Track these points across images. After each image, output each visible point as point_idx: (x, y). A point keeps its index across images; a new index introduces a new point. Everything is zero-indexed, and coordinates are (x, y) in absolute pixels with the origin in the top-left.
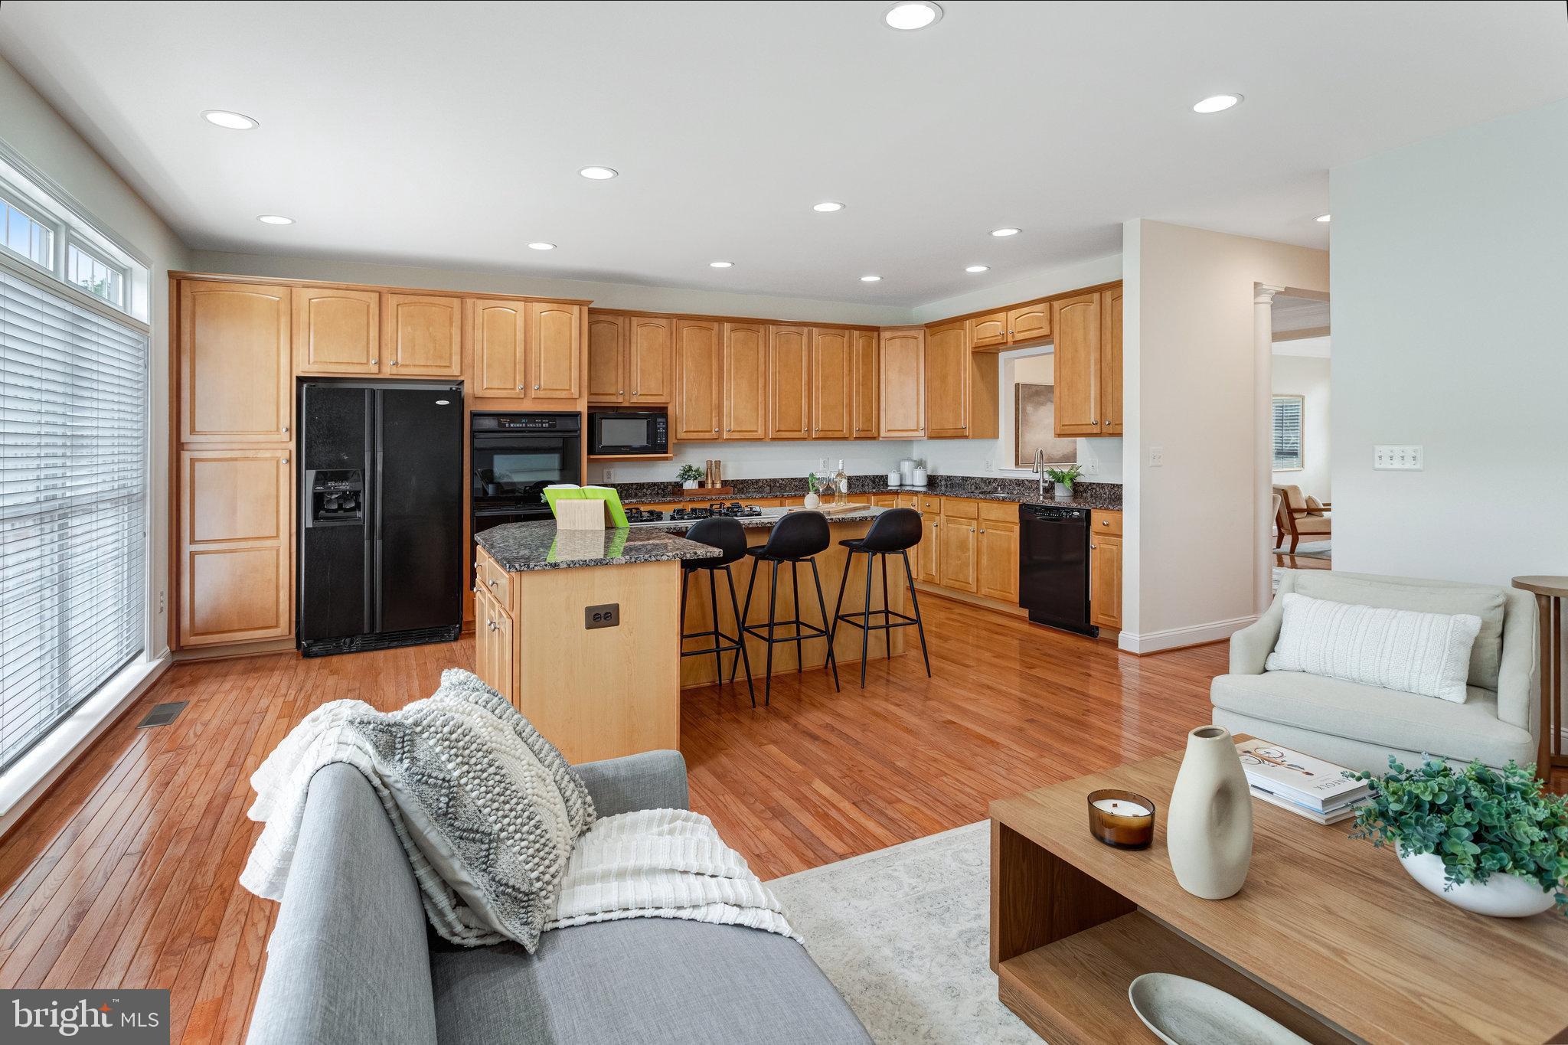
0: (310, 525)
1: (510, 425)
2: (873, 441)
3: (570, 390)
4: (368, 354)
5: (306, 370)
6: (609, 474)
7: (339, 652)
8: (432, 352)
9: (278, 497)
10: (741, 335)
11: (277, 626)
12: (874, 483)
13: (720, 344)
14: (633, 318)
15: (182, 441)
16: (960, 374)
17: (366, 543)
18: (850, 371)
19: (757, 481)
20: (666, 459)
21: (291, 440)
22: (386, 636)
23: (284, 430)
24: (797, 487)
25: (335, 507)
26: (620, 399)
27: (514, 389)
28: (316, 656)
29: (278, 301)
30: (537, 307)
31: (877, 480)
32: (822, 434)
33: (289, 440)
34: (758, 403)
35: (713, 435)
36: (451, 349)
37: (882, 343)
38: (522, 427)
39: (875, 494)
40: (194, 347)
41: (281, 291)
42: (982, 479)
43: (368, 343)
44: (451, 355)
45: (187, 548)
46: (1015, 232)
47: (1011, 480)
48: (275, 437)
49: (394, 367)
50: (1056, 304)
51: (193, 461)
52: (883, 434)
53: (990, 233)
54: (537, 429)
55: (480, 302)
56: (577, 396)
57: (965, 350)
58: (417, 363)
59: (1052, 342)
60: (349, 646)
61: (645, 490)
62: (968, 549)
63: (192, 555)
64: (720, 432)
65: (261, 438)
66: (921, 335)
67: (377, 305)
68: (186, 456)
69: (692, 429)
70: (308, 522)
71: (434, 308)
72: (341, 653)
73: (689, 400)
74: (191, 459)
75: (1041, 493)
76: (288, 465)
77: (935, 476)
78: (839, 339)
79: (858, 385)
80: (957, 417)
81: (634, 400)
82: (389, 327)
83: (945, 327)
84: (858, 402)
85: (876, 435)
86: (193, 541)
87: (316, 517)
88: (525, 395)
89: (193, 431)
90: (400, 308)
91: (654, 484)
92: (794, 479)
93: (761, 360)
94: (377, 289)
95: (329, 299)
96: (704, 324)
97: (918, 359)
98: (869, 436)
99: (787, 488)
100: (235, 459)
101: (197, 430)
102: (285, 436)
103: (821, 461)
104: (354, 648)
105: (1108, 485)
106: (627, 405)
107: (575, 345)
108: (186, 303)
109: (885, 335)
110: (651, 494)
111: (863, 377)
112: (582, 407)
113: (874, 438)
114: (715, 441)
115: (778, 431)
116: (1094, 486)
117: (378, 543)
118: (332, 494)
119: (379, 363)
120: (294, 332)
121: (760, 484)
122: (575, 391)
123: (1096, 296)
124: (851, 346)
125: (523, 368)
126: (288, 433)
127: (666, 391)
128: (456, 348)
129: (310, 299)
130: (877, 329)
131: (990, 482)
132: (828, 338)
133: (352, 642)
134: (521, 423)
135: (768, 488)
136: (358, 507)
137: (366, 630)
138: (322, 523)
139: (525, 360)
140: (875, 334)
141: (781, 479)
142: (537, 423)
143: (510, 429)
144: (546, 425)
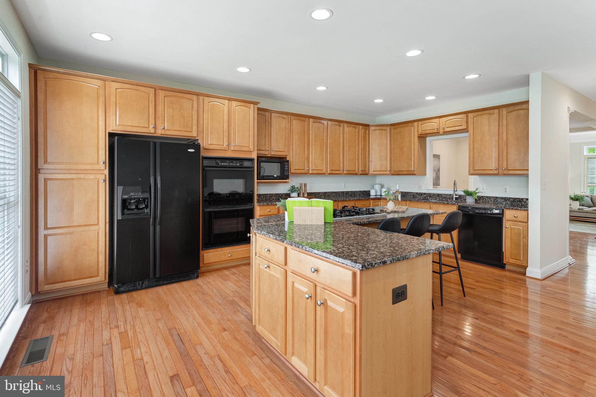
0: (120, 218)
1: (221, 164)
2: (367, 176)
3: (249, 147)
4: (149, 122)
5: (115, 129)
7: (136, 289)
8: (182, 123)
9: (98, 201)
10: (317, 124)
11: (98, 276)
12: (365, 194)
13: (309, 129)
14: (272, 113)
15: (39, 168)
16: (411, 146)
17: (151, 228)
18: (359, 144)
19: (319, 193)
20: (286, 182)
21: (105, 169)
22: (161, 279)
23: (102, 163)
24: (334, 195)
25: (134, 207)
26: (267, 153)
27: (223, 145)
28: (123, 292)
29: (98, 88)
30: (234, 103)
32: (348, 172)
33: (104, 169)
34: (323, 157)
35: (305, 171)
36: (192, 123)
37: (371, 132)
38: (227, 165)
39: (364, 199)
40: (46, 111)
41: (99, 83)
42: (417, 193)
43: (149, 116)
44: (192, 125)
45: (42, 232)
46: (477, 76)
47: (434, 194)
48: (96, 167)
49: (163, 130)
50: (470, 115)
51: (46, 180)
52: (370, 173)
53: (464, 77)
54: (234, 166)
55: (206, 98)
56: (252, 150)
57: (414, 136)
58: (175, 129)
59: (468, 132)
60: (142, 286)
61: (273, 197)
63: (46, 237)
64: (308, 170)
65: (88, 167)
66: (388, 129)
67: (154, 96)
68: (41, 177)
69: (297, 168)
70: (118, 215)
71: (183, 100)
72: (136, 290)
73: (296, 154)
74: (45, 179)
75: (454, 200)
76: (104, 183)
78: (355, 129)
79: (361, 150)
80: (410, 165)
81: (273, 153)
82: (160, 108)
83: (403, 125)
84: (361, 158)
85: (368, 173)
86: (46, 228)
87: (123, 214)
88: (228, 149)
89: (46, 162)
90: (166, 98)
91: (277, 194)
92: (333, 192)
93: (325, 137)
94: (154, 87)
95: (127, 90)
96: (302, 118)
97: (387, 140)
98: (365, 173)
99: (331, 196)
100: (73, 179)
101: (48, 161)
102: (102, 167)
103: (343, 184)
104: (144, 286)
105: (493, 197)
106: (269, 156)
107: (252, 124)
108: (41, 84)
109: (372, 128)
110: (275, 199)
111: (363, 147)
112: (254, 156)
113: (367, 174)
114: (306, 174)
115: (331, 171)
116: (485, 198)
117: (158, 228)
118: (131, 199)
119: (155, 128)
120: (107, 107)
122: (251, 147)
123: (496, 111)
124: (359, 133)
125: (227, 135)
126: (104, 165)
127: (287, 150)
128: (195, 122)
129: (116, 89)
132: (351, 128)
133: (143, 283)
134: (226, 163)
135: (324, 196)
136: (147, 207)
137: (151, 275)
138: (126, 217)
139: (228, 130)
140: (368, 127)
141: (328, 192)
142: (234, 163)
143: (221, 166)
144: (238, 164)
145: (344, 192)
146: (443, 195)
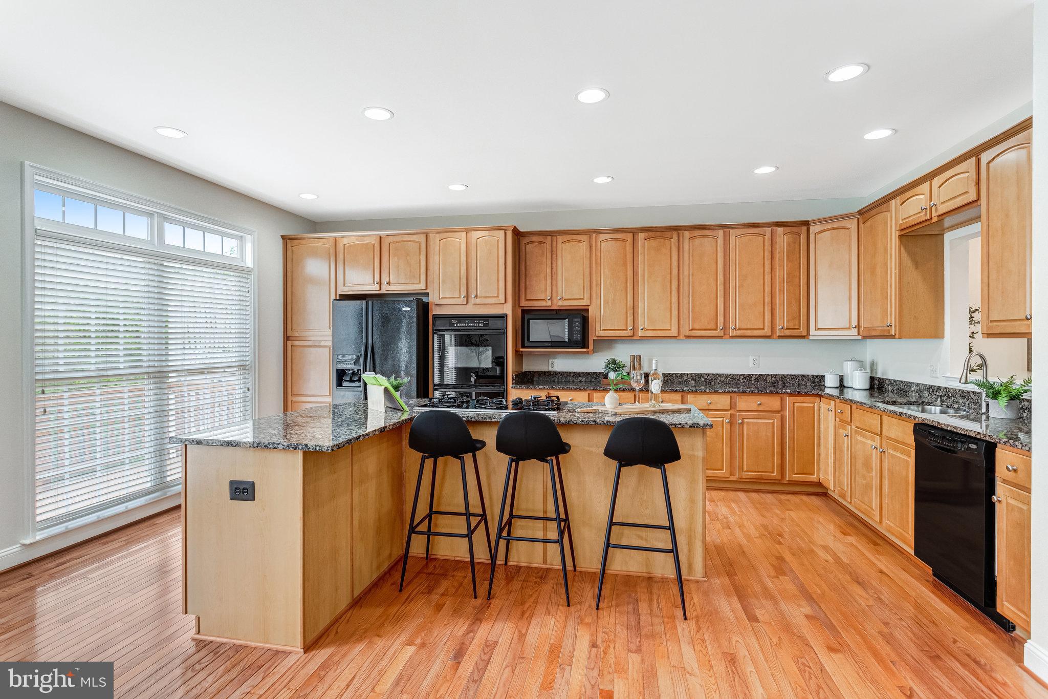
1: (457, 325)
2: (802, 340)
3: (498, 297)
4: (374, 277)
5: (343, 290)
6: (553, 364)
8: (408, 274)
10: (654, 243)
12: (813, 382)
13: (635, 253)
14: (558, 237)
15: (288, 335)
19: (682, 375)
20: (587, 353)
24: (723, 382)
26: (548, 304)
27: (460, 298)
29: (329, 248)
30: (476, 235)
31: (817, 380)
34: (671, 303)
35: (630, 333)
36: (420, 272)
37: (812, 237)
38: (465, 326)
39: (790, 395)
41: (331, 242)
42: (925, 385)
43: (374, 270)
44: (421, 275)
45: (290, 398)
47: (955, 390)
49: (388, 285)
52: (812, 332)
54: (477, 328)
55: (438, 236)
56: (503, 302)
57: (892, 234)
58: (401, 282)
61: (580, 378)
62: (872, 469)
64: (635, 330)
65: (322, 333)
66: (853, 224)
67: (379, 245)
68: (289, 344)
69: (609, 328)
71: (409, 243)
73: (606, 302)
74: (291, 346)
77: (883, 379)
78: (760, 237)
79: (781, 282)
80: (884, 313)
81: (560, 303)
82: (385, 259)
83: (875, 211)
84: (782, 300)
85: (807, 334)
86: (293, 395)
87: (338, 385)
88: (467, 302)
89: (293, 329)
90: (391, 245)
91: (588, 374)
92: (720, 375)
93: (675, 264)
95: (353, 243)
96: (620, 236)
97: (850, 250)
98: (797, 334)
99: (713, 383)
100: (310, 346)
103: (751, 359)
106: (554, 308)
109: (814, 229)
110: (585, 381)
111: (787, 274)
112: (507, 310)
113: (803, 337)
114: (631, 339)
115: (692, 329)
119: (380, 283)
120: (337, 266)
121: (685, 378)
122: (501, 298)
124: (773, 243)
125: (466, 282)
127: (587, 295)
128: (423, 270)
129: (344, 245)
130: (806, 224)
131: (933, 391)
134: (464, 323)
135: (693, 382)
139: (467, 276)
140: (804, 229)
141: (707, 374)
142: (476, 323)
143: (457, 328)
144: (481, 325)
145: (750, 375)
146: (972, 395)
